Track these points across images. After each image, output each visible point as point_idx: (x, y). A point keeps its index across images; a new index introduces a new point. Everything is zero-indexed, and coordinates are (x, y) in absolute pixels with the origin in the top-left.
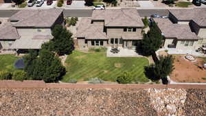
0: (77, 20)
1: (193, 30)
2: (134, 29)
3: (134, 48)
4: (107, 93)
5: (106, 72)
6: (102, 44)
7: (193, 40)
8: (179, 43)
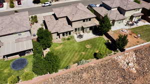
0: (36, 17)
1: (121, 13)
2: (90, 19)
3: (91, 32)
4: (93, 68)
5: (84, 53)
6: (70, 34)
7: (123, 20)
8: (116, 22)
